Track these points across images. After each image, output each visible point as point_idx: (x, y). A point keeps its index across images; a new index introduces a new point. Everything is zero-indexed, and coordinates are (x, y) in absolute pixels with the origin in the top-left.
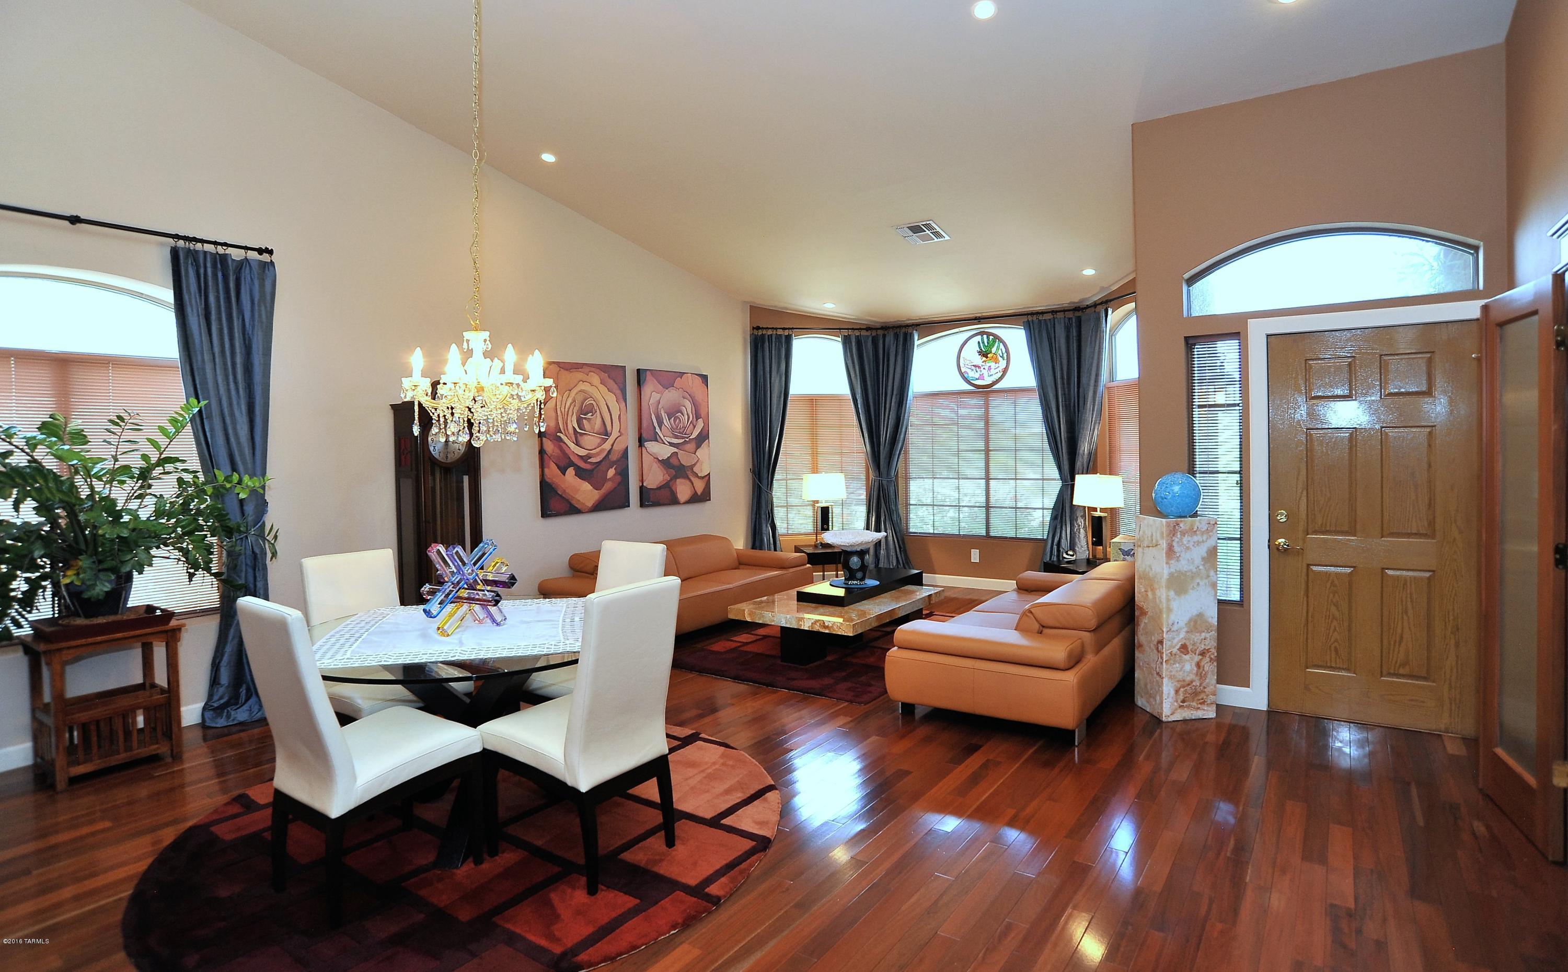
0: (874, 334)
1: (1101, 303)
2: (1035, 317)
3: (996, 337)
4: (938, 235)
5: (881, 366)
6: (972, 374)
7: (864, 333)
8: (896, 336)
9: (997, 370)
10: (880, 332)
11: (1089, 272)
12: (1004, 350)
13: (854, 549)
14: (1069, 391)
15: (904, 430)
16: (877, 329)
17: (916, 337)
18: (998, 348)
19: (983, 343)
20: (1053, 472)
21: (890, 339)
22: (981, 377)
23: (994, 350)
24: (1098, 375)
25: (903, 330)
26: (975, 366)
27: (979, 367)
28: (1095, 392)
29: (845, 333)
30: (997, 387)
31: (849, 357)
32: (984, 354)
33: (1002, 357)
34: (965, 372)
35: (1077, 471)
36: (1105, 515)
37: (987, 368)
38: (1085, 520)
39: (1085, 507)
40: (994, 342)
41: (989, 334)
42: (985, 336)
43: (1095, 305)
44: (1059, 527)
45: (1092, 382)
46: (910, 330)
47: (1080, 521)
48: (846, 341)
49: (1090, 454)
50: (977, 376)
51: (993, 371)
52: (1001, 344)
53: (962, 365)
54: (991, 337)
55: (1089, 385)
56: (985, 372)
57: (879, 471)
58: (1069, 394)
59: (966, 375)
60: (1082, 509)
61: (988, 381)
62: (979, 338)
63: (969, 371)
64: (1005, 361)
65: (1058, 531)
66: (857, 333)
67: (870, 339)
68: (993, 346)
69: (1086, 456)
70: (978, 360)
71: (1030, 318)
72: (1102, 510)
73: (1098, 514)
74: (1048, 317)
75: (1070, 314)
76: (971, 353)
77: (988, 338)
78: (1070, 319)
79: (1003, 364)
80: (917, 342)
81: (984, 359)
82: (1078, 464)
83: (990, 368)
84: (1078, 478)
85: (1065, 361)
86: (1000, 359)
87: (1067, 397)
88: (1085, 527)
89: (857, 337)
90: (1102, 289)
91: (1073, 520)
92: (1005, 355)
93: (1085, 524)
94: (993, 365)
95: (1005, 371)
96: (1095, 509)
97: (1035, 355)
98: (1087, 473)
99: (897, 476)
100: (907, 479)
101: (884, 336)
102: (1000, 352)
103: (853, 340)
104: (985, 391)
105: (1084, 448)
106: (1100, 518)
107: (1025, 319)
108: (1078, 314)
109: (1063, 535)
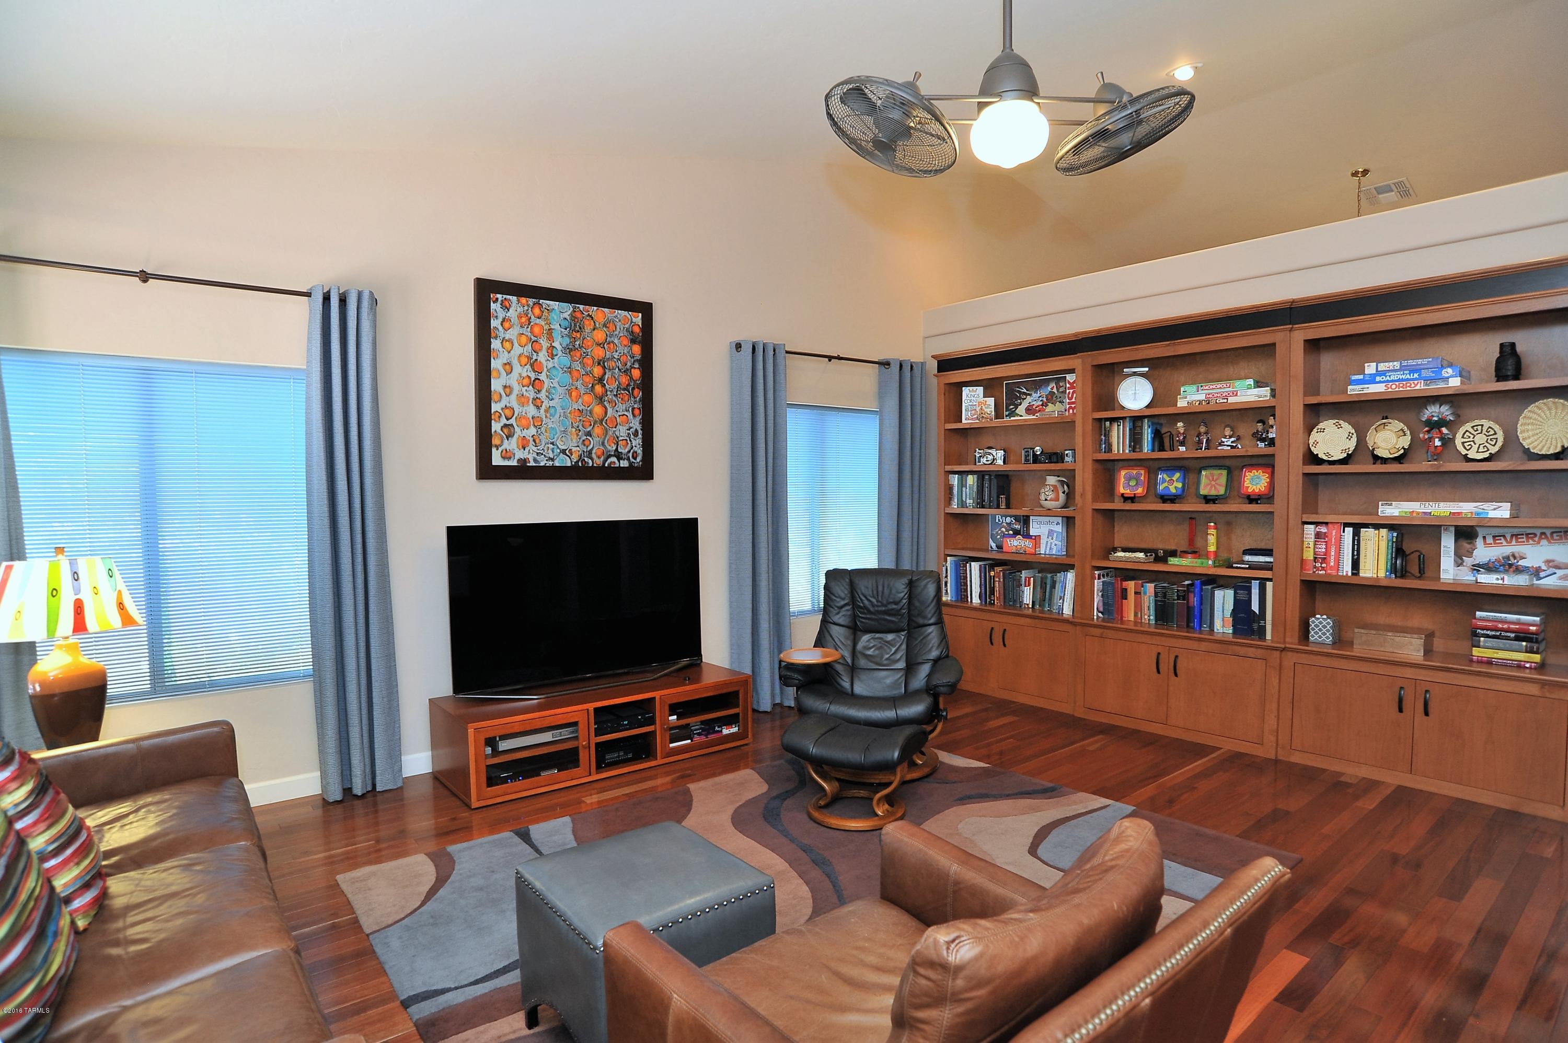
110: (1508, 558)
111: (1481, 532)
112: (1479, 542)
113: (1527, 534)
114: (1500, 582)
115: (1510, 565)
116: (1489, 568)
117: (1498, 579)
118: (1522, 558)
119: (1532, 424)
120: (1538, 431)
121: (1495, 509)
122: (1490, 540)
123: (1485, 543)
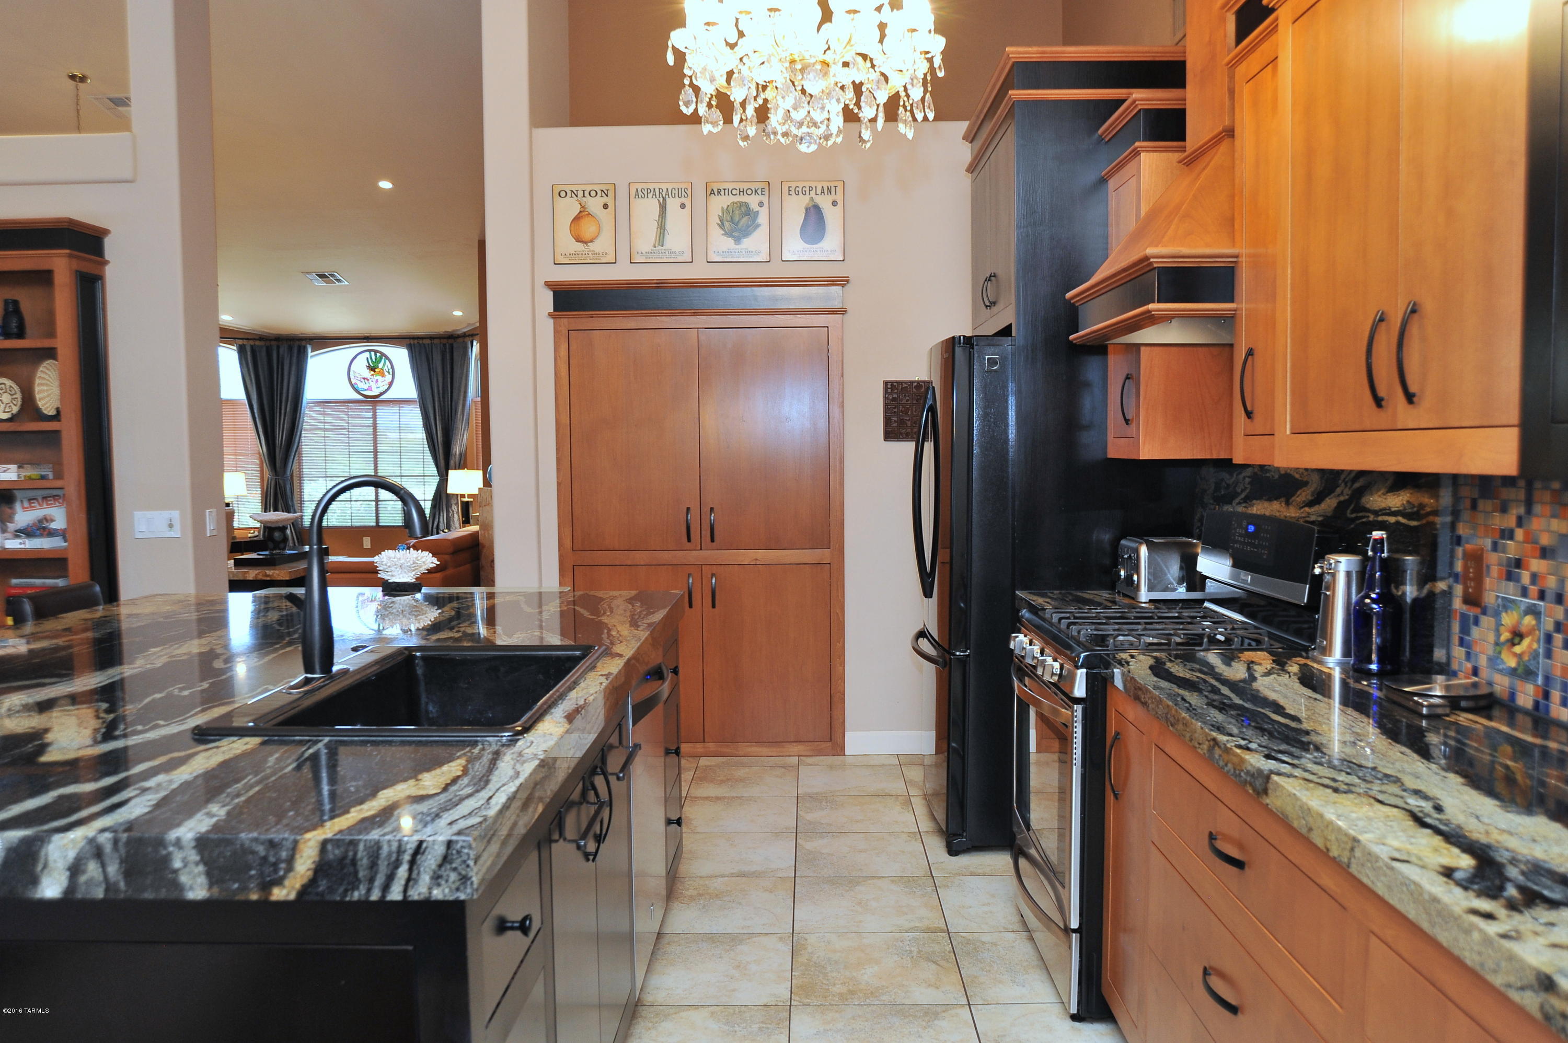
0: (268, 343)
1: (469, 336)
2: (416, 341)
3: (383, 354)
4: (339, 280)
5: (275, 376)
6: (361, 385)
7: (258, 343)
8: (290, 348)
9: (384, 383)
10: (274, 343)
11: (458, 313)
12: (390, 367)
13: (277, 525)
14: (444, 403)
15: (299, 433)
16: (271, 340)
17: (309, 350)
18: (384, 364)
19: (371, 358)
20: (433, 470)
21: (284, 349)
22: (370, 389)
23: (381, 366)
24: (466, 392)
25: (297, 343)
26: (364, 379)
27: (368, 380)
28: (464, 405)
29: (240, 342)
30: (383, 397)
31: (245, 365)
32: (372, 369)
33: (388, 372)
34: (356, 384)
35: (451, 467)
36: (472, 500)
37: (374, 381)
38: (458, 507)
39: (457, 495)
40: (381, 358)
41: (376, 352)
42: (373, 353)
43: (464, 335)
44: (437, 513)
45: (462, 398)
46: (303, 343)
47: (454, 507)
48: (241, 351)
49: (461, 454)
50: (366, 387)
51: (380, 384)
52: (387, 361)
53: (352, 377)
54: (378, 355)
55: (458, 399)
56: (373, 385)
57: (276, 471)
58: (444, 406)
59: (356, 386)
60: (455, 497)
61: (375, 392)
62: (367, 354)
63: (358, 382)
64: (391, 376)
65: (437, 516)
66: (252, 343)
67: (264, 349)
68: (380, 362)
69: (457, 456)
70: (367, 373)
71: (412, 341)
72: (469, 496)
73: (466, 499)
74: (427, 342)
75: (444, 341)
76: (361, 366)
77: (376, 355)
78: (445, 345)
79: (389, 378)
80: (310, 354)
81: (372, 373)
82: (452, 463)
83: (377, 381)
84: (450, 472)
85: (440, 379)
86: (386, 374)
87: (442, 408)
88: (458, 512)
89: (252, 347)
90: (469, 325)
91: (449, 506)
92: (391, 371)
93: (458, 510)
94: (379, 378)
95: (391, 384)
96: (463, 496)
97: (415, 369)
98: (459, 469)
99: (292, 475)
100: (301, 478)
101: (278, 347)
102: (386, 368)
103: (248, 349)
104: (374, 401)
105: (457, 449)
106: (467, 502)
107: (408, 341)
108: (450, 341)
109: (441, 520)
110: (40, 521)
111: (18, 494)
112: (18, 506)
113: (54, 496)
114: (22, 546)
115: (44, 528)
116: (27, 532)
117: (21, 544)
118: (52, 521)
119: (47, 385)
120: (50, 392)
121: (4, 471)
122: (26, 504)
123: (23, 508)
